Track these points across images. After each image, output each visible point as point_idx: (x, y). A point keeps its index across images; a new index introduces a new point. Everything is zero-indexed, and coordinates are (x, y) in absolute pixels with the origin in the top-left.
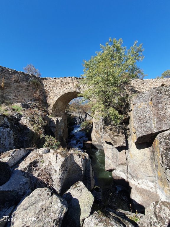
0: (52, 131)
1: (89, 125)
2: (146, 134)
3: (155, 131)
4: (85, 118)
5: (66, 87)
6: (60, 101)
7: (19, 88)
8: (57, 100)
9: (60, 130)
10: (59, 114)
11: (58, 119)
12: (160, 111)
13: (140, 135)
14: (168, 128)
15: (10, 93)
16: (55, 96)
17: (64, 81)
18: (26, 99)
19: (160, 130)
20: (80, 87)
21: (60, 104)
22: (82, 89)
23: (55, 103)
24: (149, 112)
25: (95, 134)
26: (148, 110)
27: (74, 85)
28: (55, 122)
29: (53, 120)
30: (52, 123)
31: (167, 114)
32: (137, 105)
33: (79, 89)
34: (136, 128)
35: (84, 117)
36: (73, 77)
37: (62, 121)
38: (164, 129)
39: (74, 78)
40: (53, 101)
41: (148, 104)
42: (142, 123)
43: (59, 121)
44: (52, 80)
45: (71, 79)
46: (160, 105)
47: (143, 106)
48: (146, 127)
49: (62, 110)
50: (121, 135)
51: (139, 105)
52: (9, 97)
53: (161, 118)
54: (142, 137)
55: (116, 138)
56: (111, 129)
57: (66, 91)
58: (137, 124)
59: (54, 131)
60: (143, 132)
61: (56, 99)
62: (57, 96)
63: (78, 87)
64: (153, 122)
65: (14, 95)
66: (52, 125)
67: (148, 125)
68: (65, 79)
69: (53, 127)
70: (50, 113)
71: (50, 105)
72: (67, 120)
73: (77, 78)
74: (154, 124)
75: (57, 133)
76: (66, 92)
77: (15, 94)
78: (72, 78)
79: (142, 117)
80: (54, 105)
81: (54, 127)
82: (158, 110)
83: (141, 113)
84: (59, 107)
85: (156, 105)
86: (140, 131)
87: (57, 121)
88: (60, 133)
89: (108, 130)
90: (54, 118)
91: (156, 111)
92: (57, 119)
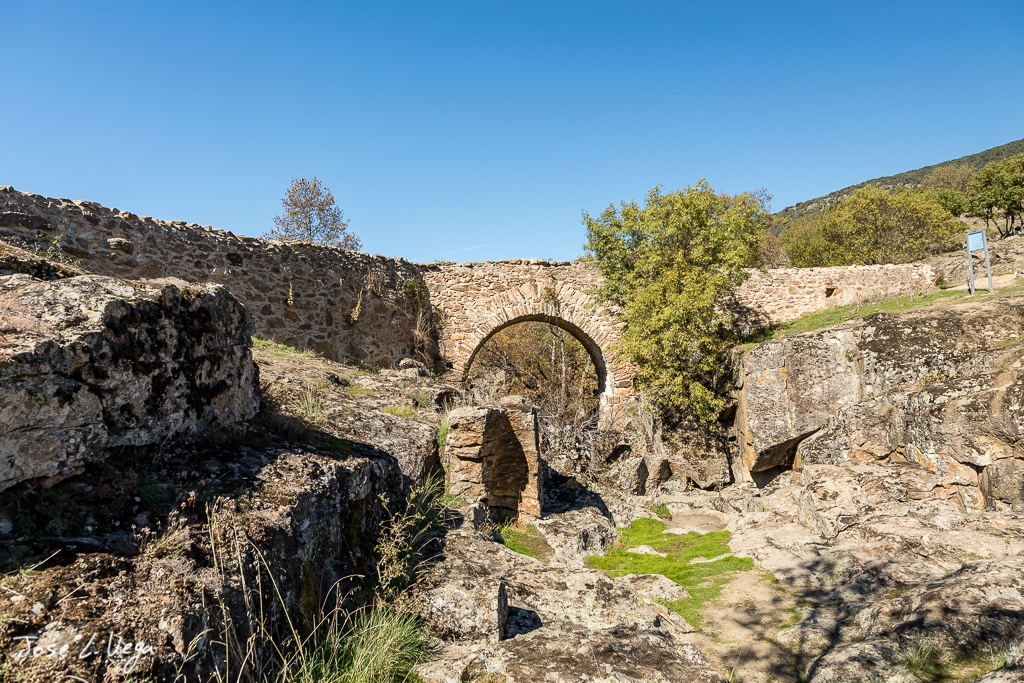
2: (775, 444)
3: (794, 435)
5: (510, 296)
7: (380, 315)
12: (803, 391)
13: (763, 447)
14: (816, 427)
15: (364, 337)
16: (469, 330)
17: (501, 275)
18: (393, 349)
19: (803, 432)
20: (561, 295)
22: (566, 305)
23: (469, 357)
24: (780, 392)
26: (777, 388)
27: (539, 290)
31: (814, 397)
32: (753, 375)
33: (557, 304)
34: (754, 431)
36: (533, 261)
38: (810, 429)
39: (537, 264)
40: (464, 349)
41: (777, 374)
42: (767, 419)
44: (457, 272)
45: (526, 267)
46: (801, 377)
47: (768, 377)
48: (775, 428)
50: (717, 456)
51: (759, 375)
52: (362, 347)
53: (804, 407)
54: (767, 452)
55: (704, 463)
56: (686, 441)
57: (509, 314)
58: (757, 421)
60: (770, 440)
61: (474, 341)
62: (478, 330)
63: (552, 296)
64: (788, 415)
65: (372, 339)
67: (779, 423)
68: (505, 268)
71: (451, 366)
73: (549, 265)
74: (791, 419)
76: (512, 317)
77: (373, 337)
78: (528, 263)
79: (766, 404)
80: (465, 366)
82: (798, 389)
83: (764, 395)
85: (793, 378)
86: (764, 436)
89: (680, 444)
91: (793, 391)
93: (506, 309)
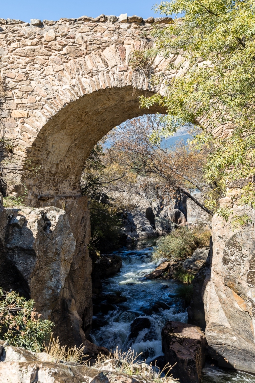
0: (20, 268)
1: (193, 249)
4: (177, 215)
5: (89, 63)
6: (59, 131)
8: (44, 129)
9: (54, 265)
10: (52, 192)
11: (49, 216)
16: (34, 106)
17: (78, 36)
20: (156, 62)
21: (60, 144)
22: (163, 75)
23: (33, 140)
25: (223, 296)
27: (127, 56)
28: (34, 228)
29: (25, 221)
30: (21, 234)
33: (150, 73)
35: (170, 210)
36: (122, 17)
37: (65, 226)
39: (128, 21)
40: (27, 130)
43: (50, 225)
44: (22, 33)
45: (113, 26)
49: (66, 176)
57: (86, 86)
59: (26, 270)
61: (40, 120)
62: (46, 106)
63: (144, 65)
66: (18, 241)
68: (85, 27)
69: (22, 250)
70: (12, 187)
71: (11, 151)
72: (88, 223)
73: (142, 22)
75: (40, 281)
76: (90, 90)
78: (115, 20)
80: (28, 151)
81: (30, 252)
84: (53, 158)
87: (44, 223)
88: (52, 284)
90: (28, 210)
92: (44, 215)
93: (83, 80)
